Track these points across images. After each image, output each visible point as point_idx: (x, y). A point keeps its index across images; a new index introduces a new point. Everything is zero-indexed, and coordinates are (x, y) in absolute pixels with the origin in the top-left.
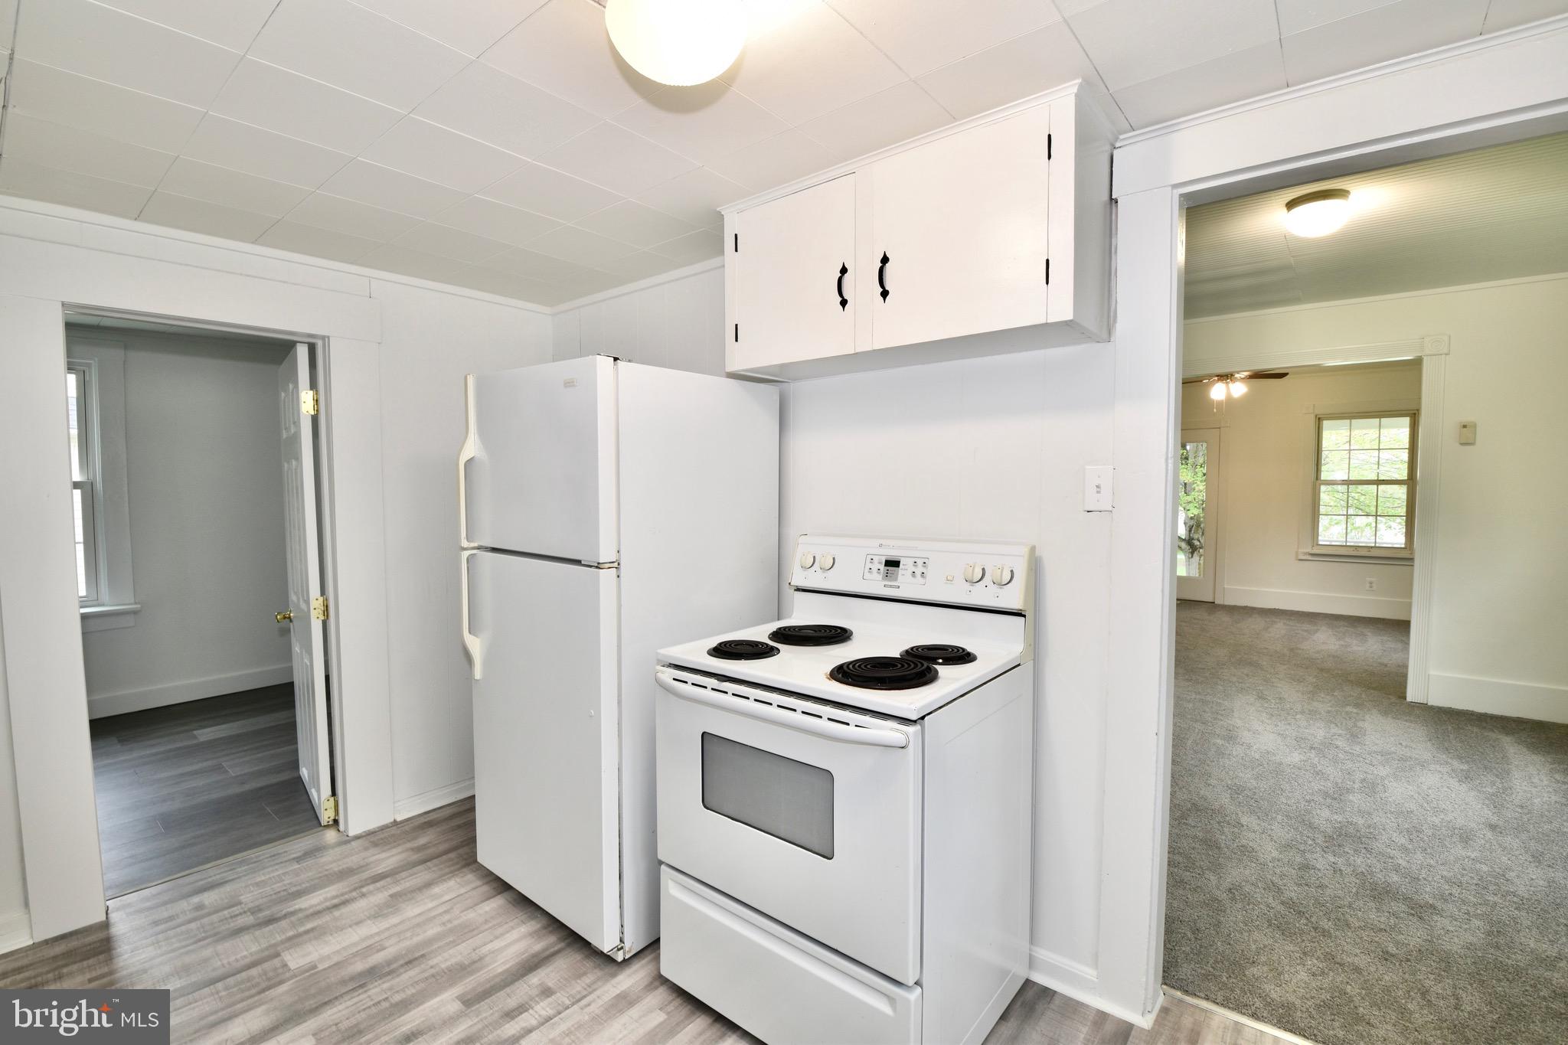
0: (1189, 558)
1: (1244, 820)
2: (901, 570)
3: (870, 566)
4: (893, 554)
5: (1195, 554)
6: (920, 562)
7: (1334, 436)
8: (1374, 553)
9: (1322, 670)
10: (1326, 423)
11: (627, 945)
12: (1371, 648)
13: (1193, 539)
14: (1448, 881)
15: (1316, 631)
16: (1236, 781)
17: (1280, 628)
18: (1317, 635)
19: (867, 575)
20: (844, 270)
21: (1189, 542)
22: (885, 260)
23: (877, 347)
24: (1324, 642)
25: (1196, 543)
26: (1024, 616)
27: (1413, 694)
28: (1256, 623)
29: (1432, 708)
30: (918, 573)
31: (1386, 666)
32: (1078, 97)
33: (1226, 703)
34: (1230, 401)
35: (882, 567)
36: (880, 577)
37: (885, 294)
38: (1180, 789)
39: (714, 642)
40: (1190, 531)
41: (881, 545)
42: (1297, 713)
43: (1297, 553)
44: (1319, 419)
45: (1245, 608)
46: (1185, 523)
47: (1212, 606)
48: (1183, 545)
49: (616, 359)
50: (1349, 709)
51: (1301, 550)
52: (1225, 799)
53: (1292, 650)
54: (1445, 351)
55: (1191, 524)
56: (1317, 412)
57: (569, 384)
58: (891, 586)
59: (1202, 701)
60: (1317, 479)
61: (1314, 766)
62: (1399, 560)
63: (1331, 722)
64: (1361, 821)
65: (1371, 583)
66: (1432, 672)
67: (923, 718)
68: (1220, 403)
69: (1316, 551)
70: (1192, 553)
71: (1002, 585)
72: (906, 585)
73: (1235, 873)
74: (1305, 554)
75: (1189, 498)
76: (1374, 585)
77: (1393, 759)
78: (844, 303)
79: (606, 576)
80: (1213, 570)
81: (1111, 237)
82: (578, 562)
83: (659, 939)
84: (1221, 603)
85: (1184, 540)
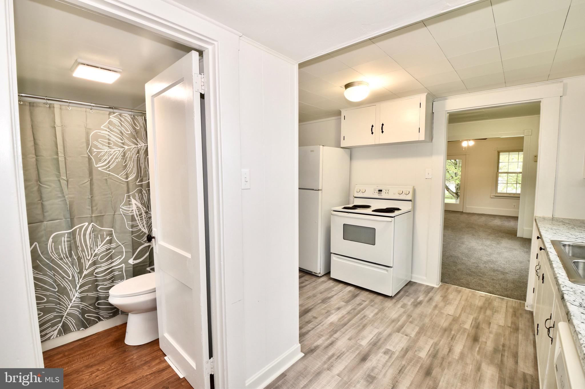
0: (456, 199)
1: (464, 258)
2: (382, 192)
3: (375, 191)
4: (380, 189)
5: (459, 198)
6: (387, 190)
7: (503, 157)
8: (515, 196)
9: (493, 229)
10: (501, 153)
11: (321, 273)
12: (510, 224)
13: (458, 193)
14: (513, 269)
15: (495, 220)
16: (463, 252)
17: (483, 219)
18: (495, 221)
19: (374, 193)
20: (373, 126)
21: (457, 194)
22: (383, 125)
23: (380, 143)
24: (497, 222)
25: (459, 194)
26: (412, 201)
27: (519, 235)
28: (475, 218)
29: (524, 238)
30: (387, 192)
31: (514, 228)
32: (426, 96)
33: (463, 236)
34: (469, 148)
35: (378, 192)
36: (377, 194)
37: (382, 132)
38: (447, 253)
39: (343, 207)
40: (457, 190)
41: (377, 187)
42: (483, 239)
43: (490, 196)
44: (499, 152)
45: (473, 213)
46: (455, 187)
47: (462, 213)
48: (455, 195)
49: (323, 146)
50: (499, 238)
51: (491, 195)
52: (459, 255)
53: (486, 224)
54: (530, 134)
55: (458, 187)
56: (498, 150)
57: (312, 151)
58: (380, 196)
59: (456, 236)
60: (498, 172)
61: (485, 249)
62: (515, 197)
63: (493, 241)
64: (494, 259)
65: (514, 205)
66: (525, 228)
67: (394, 217)
68: (465, 148)
69: (497, 195)
70: (458, 198)
71: (407, 195)
72: (384, 195)
73: (459, 267)
74: (493, 196)
75: (456, 178)
76: (515, 206)
77: (508, 248)
78: (372, 133)
79: (320, 192)
80: (463, 202)
81: (432, 120)
82: (313, 190)
83: (330, 272)
84: (465, 212)
85: (455, 193)
